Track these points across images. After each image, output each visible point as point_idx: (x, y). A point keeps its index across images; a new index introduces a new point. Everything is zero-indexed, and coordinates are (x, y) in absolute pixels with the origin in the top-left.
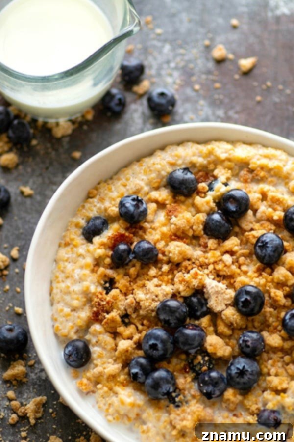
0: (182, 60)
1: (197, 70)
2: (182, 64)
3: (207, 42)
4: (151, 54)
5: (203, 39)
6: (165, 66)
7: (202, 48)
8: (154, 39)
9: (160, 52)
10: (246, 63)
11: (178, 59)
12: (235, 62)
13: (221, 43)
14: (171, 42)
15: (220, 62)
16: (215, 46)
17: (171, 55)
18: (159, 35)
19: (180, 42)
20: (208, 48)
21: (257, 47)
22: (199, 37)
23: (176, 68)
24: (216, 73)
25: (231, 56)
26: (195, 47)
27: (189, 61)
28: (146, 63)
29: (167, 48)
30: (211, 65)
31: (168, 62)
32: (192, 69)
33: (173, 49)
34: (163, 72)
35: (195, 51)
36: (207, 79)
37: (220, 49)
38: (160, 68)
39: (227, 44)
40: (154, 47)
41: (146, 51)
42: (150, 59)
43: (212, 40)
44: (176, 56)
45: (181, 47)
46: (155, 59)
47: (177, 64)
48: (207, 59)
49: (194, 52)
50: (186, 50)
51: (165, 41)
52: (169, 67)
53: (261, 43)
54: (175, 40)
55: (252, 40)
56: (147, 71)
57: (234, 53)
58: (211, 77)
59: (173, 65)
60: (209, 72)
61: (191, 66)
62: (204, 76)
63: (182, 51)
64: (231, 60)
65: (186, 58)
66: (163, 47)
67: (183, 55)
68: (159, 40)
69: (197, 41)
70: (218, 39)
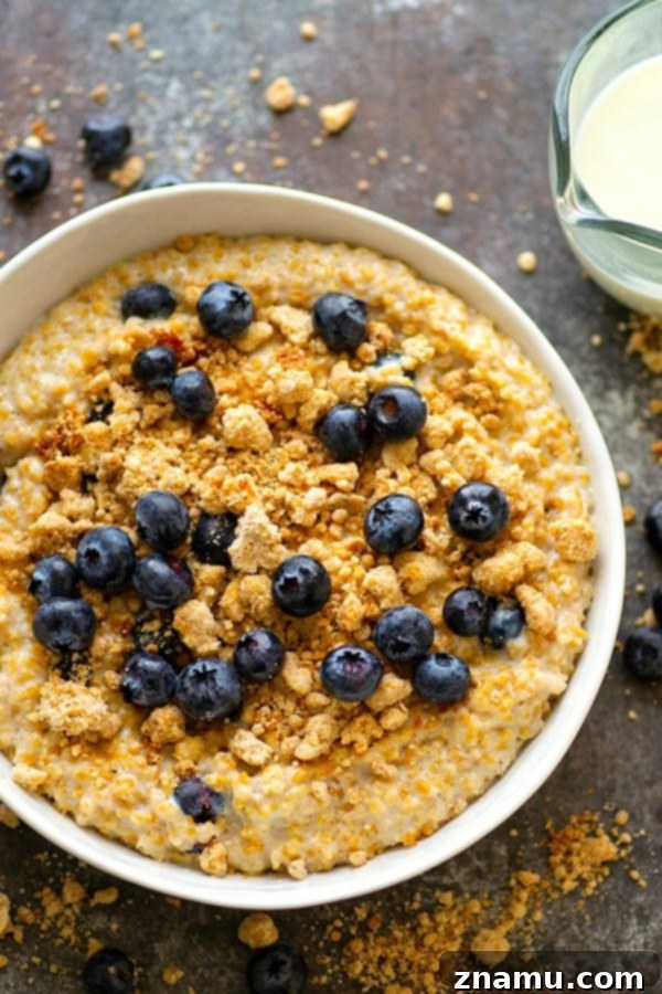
0: (206, 111)
1: (236, 131)
2: (207, 120)
3: (255, 73)
4: (143, 101)
5: (247, 67)
6: (173, 125)
7: (245, 86)
8: (146, 70)
9: (162, 97)
10: (335, 114)
11: (198, 111)
12: (312, 113)
13: (283, 73)
14: (184, 74)
15: (281, 113)
16: (272, 81)
17: (183, 102)
18: (157, 61)
19: (198, 74)
20: (258, 86)
21: (356, 80)
22: (238, 62)
23: (195, 129)
24: (275, 135)
25: (304, 100)
26: (229, 83)
27: (220, 114)
28: (133, 122)
29: (175, 87)
30: (264, 119)
31: (178, 117)
32: (227, 129)
33: (188, 90)
34: (169, 139)
35: (230, 91)
36: (257, 148)
37: (282, 87)
38: (161, 131)
39: (295, 74)
40: (150, 86)
41: (131, 96)
42: (142, 111)
43: (263, 67)
44: (194, 103)
45: (202, 84)
46: (152, 112)
47: (197, 120)
48: (257, 108)
49: (229, 94)
50: (213, 90)
51: (170, 73)
52: (180, 128)
53: (363, 69)
54: (192, 70)
55: (345, 63)
56: (137, 139)
57: (309, 93)
58: (266, 145)
59: (188, 122)
60: (261, 135)
61: (225, 123)
62: (252, 144)
63: (206, 93)
64: (304, 109)
65: (214, 107)
66: (166, 85)
67: (207, 101)
68: (158, 73)
69: (234, 71)
70: (277, 65)
